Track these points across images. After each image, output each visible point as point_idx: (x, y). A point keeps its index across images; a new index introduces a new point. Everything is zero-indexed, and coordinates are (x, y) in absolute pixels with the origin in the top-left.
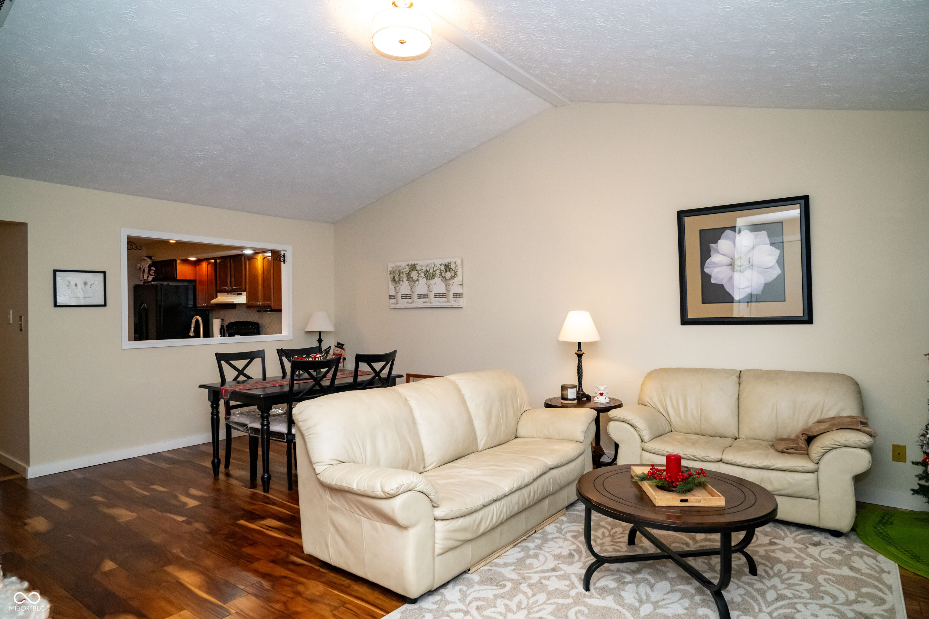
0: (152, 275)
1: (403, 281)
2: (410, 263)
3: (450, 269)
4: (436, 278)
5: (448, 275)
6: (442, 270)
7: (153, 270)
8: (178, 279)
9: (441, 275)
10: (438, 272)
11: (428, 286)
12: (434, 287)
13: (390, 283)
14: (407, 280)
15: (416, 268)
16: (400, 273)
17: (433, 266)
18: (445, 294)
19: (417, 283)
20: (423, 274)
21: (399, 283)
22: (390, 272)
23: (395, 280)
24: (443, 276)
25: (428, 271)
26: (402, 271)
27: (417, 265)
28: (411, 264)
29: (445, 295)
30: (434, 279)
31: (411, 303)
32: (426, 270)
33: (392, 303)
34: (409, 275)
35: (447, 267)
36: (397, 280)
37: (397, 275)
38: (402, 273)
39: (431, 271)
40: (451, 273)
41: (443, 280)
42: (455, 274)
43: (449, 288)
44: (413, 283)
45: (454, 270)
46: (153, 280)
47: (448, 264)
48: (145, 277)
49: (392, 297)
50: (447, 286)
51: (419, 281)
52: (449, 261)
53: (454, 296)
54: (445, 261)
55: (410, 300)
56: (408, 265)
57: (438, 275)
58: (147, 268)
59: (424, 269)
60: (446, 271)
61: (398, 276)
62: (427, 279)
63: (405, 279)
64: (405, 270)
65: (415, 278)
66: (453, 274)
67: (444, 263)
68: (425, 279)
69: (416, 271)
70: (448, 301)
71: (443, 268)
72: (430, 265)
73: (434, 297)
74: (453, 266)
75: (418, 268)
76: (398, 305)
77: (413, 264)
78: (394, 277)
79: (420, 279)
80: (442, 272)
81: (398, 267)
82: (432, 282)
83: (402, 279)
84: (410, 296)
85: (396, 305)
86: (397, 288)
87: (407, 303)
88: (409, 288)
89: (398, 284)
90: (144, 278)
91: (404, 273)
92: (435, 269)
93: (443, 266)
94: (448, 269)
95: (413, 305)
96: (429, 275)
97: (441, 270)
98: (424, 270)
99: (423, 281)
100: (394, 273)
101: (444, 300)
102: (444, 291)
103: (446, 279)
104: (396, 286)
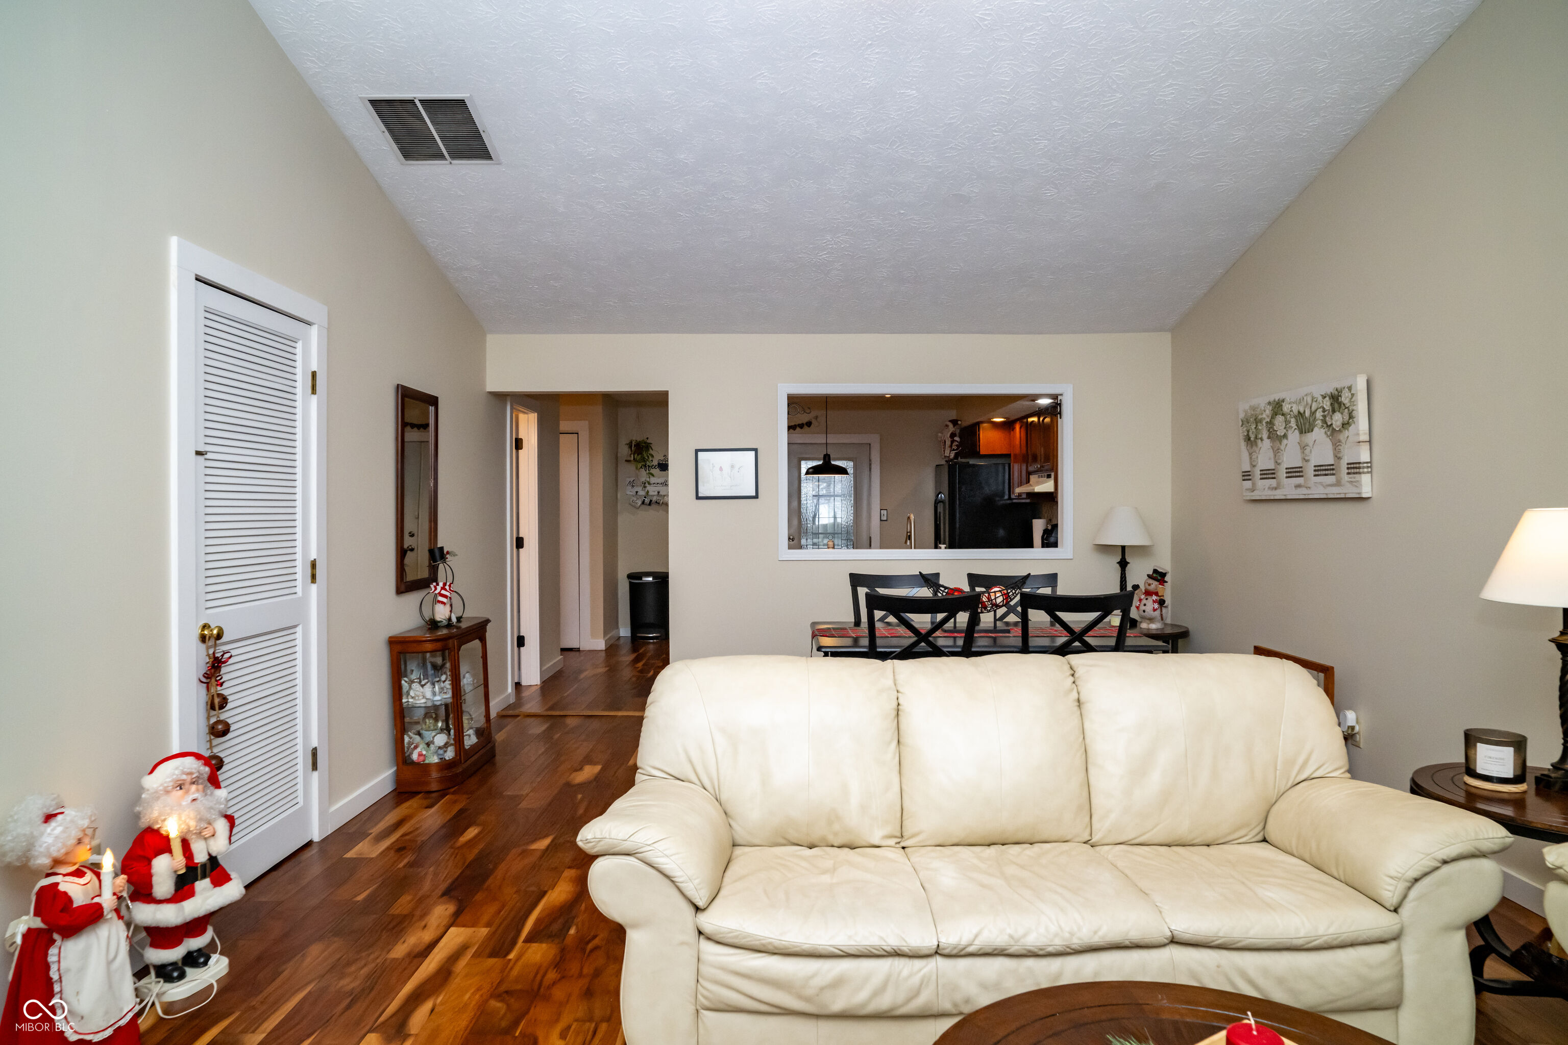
0: (954, 450)
1: (1262, 439)
2: (1272, 400)
3: (1340, 404)
4: (1316, 429)
5: (1337, 419)
6: (1327, 408)
7: (957, 442)
8: (981, 453)
9: (1324, 421)
10: (1319, 414)
11: (1303, 447)
12: (1312, 449)
13: (1243, 444)
14: (1269, 438)
15: (1282, 410)
16: (1258, 421)
17: (1309, 401)
18: (1333, 465)
19: (1285, 442)
20: (1293, 422)
21: (1256, 445)
22: (1242, 421)
23: (1249, 439)
24: (1329, 423)
25: (1301, 414)
26: (1260, 417)
27: (1283, 401)
28: (1274, 401)
29: (1333, 469)
30: (1312, 431)
31: (1276, 489)
32: (1299, 412)
33: (1247, 489)
34: (1270, 424)
35: (1336, 400)
36: (1252, 439)
37: (1253, 426)
38: (1261, 421)
39: (1307, 414)
40: (1342, 414)
41: (1329, 433)
42: (1351, 417)
43: (1339, 452)
44: (1278, 443)
45: (1347, 408)
46: (956, 456)
47: (1336, 393)
48: (947, 453)
49: (1247, 476)
50: (1336, 445)
51: (1287, 439)
52: (1339, 386)
53: (1350, 471)
54: (1330, 389)
55: (1273, 482)
56: (1269, 403)
57: (1319, 422)
58: (950, 439)
59: (1295, 410)
60: (1334, 411)
61: (1254, 430)
62: (1301, 432)
63: (1265, 435)
64: (1264, 416)
65: (1281, 431)
66: (1346, 417)
67: (1329, 393)
68: (1297, 432)
69: (1283, 415)
70: (1338, 484)
71: (1327, 404)
72: (1305, 398)
73: (1313, 473)
74: (1345, 399)
75: (1286, 408)
76: (1256, 493)
77: (1277, 400)
78: (1248, 431)
79: (1290, 433)
80: (1326, 413)
81: (1254, 408)
82: (1310, 438)
83: (1260, 436)
84: (1274, 474)
85: (1252, 494)
86: (1254, 456)
87: (1269, 488)
88: (1271, 454)
89: (1254, 448)
90: (945, 455)
91: (1264, 423)
92: (1313, 409)
93: (1327, 398)
94: (1336, 406)
95: (1279, 494)
96: (1305, 425)
97: (1324, 411)
98: (1296, 412)
99: (1294, 436)
100: (1248, 423)
101: (1331, 479)
102: (1330, 460)
103: (1334, 430)
104: (1251, 451)
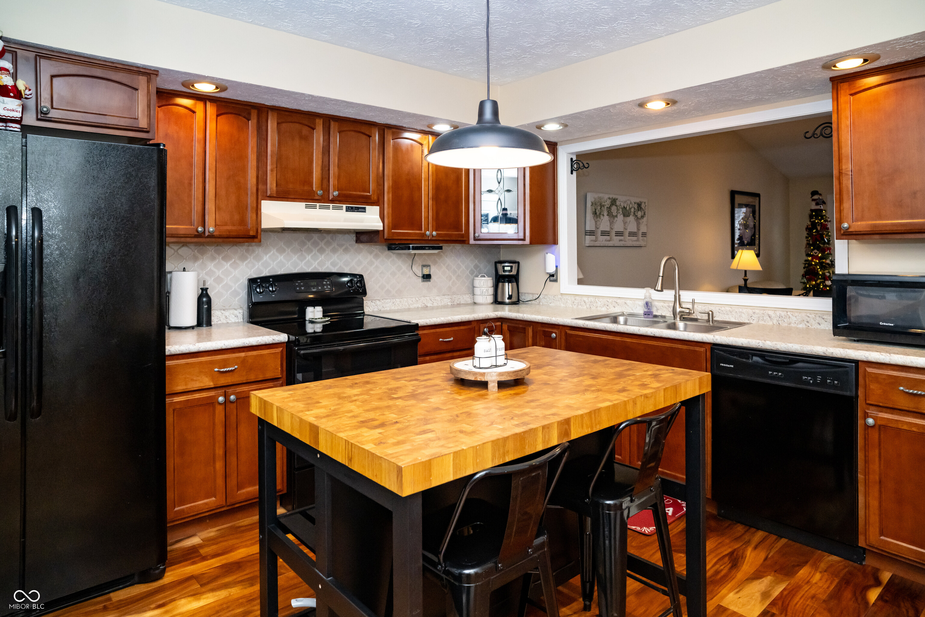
1: (603, 215)
2: (611, 196)
3: (641, 208)
4: (631, 216)
5: (639, 214)
9: (634, 214)
10: (632, 210)
11: (625, 223)
12: (628, 225)
13: (591, 216)
14: (608, 215)
16: (602, 206)
17: (629, 203)
19: (616, 219)
20: (621, 211)
21: (600, 218)
22: (592, 203)
23: (596, 214)
24: (636, 215)
26: (603, 204)
27: (617, 199)
28: (612, 198)
29: (636, 235)
31: (609, 241)
32: (624, 207)
33: (590, 240)
34: (609, 209)
35: (639, 205)
36: (598, 214)
37: (599, 208)
38: (604, 206)
39: (628, 208)
40: (641, 212)
41: (635, 219)
42: (644, 214)
43: (639, 227)
44: (613, 218)
45: (644, 210)
47: (640, 203)
50: (638, 225)
52: (641, 201)
53: (642, 236)
54: (638, 200)
55: (608, 238)
56: (609, 198)
57: (632, 213)
59: (622, 205)
60: (638, 210)
61: (599, 210)
62: (624, 216)
63: (605, 213)
64: (606, 204)
65: (615, 214)
66: (643, 214)
68: (622, 216)
69: (616, 206)
70: (638, 240)
71: (636, 206)
72: (627, 202)
73: (628, 235)
74: (643, 206)
75: (618, 203)
76: (596, 243)
77: (614, 198)
78: (596, 210)
79: (619, 215)
81: (600, 198)
82: (627, 219)
84: (608, 233)
86: (598, 223)
87: (605, 240)
88: (608, 224)
89: (598, 219)
91: (605, 207)
92: (630, 207)
93: (636, 204)
94: (639, 209)
96: (626, 214)
97: (635, 209)
98: (622, 207)
99: (620, 217)
100: (596, 205)
101: (635, 238)
102: (635, 230)
103: (638, 218)
104: (596, 220)
